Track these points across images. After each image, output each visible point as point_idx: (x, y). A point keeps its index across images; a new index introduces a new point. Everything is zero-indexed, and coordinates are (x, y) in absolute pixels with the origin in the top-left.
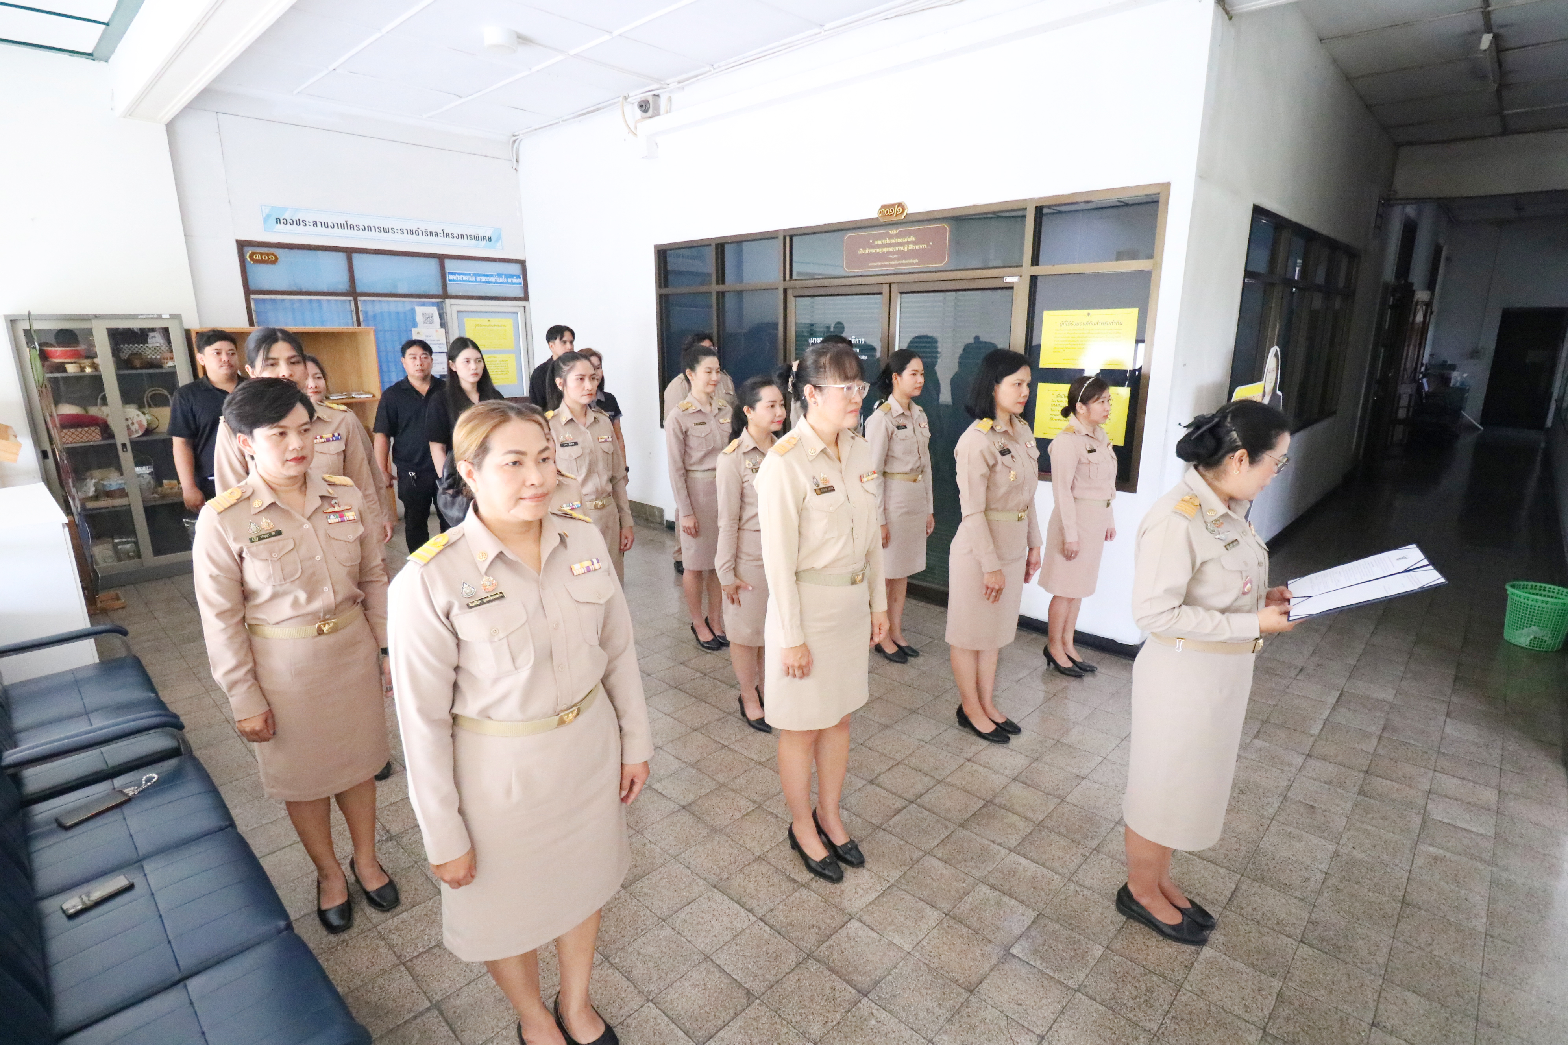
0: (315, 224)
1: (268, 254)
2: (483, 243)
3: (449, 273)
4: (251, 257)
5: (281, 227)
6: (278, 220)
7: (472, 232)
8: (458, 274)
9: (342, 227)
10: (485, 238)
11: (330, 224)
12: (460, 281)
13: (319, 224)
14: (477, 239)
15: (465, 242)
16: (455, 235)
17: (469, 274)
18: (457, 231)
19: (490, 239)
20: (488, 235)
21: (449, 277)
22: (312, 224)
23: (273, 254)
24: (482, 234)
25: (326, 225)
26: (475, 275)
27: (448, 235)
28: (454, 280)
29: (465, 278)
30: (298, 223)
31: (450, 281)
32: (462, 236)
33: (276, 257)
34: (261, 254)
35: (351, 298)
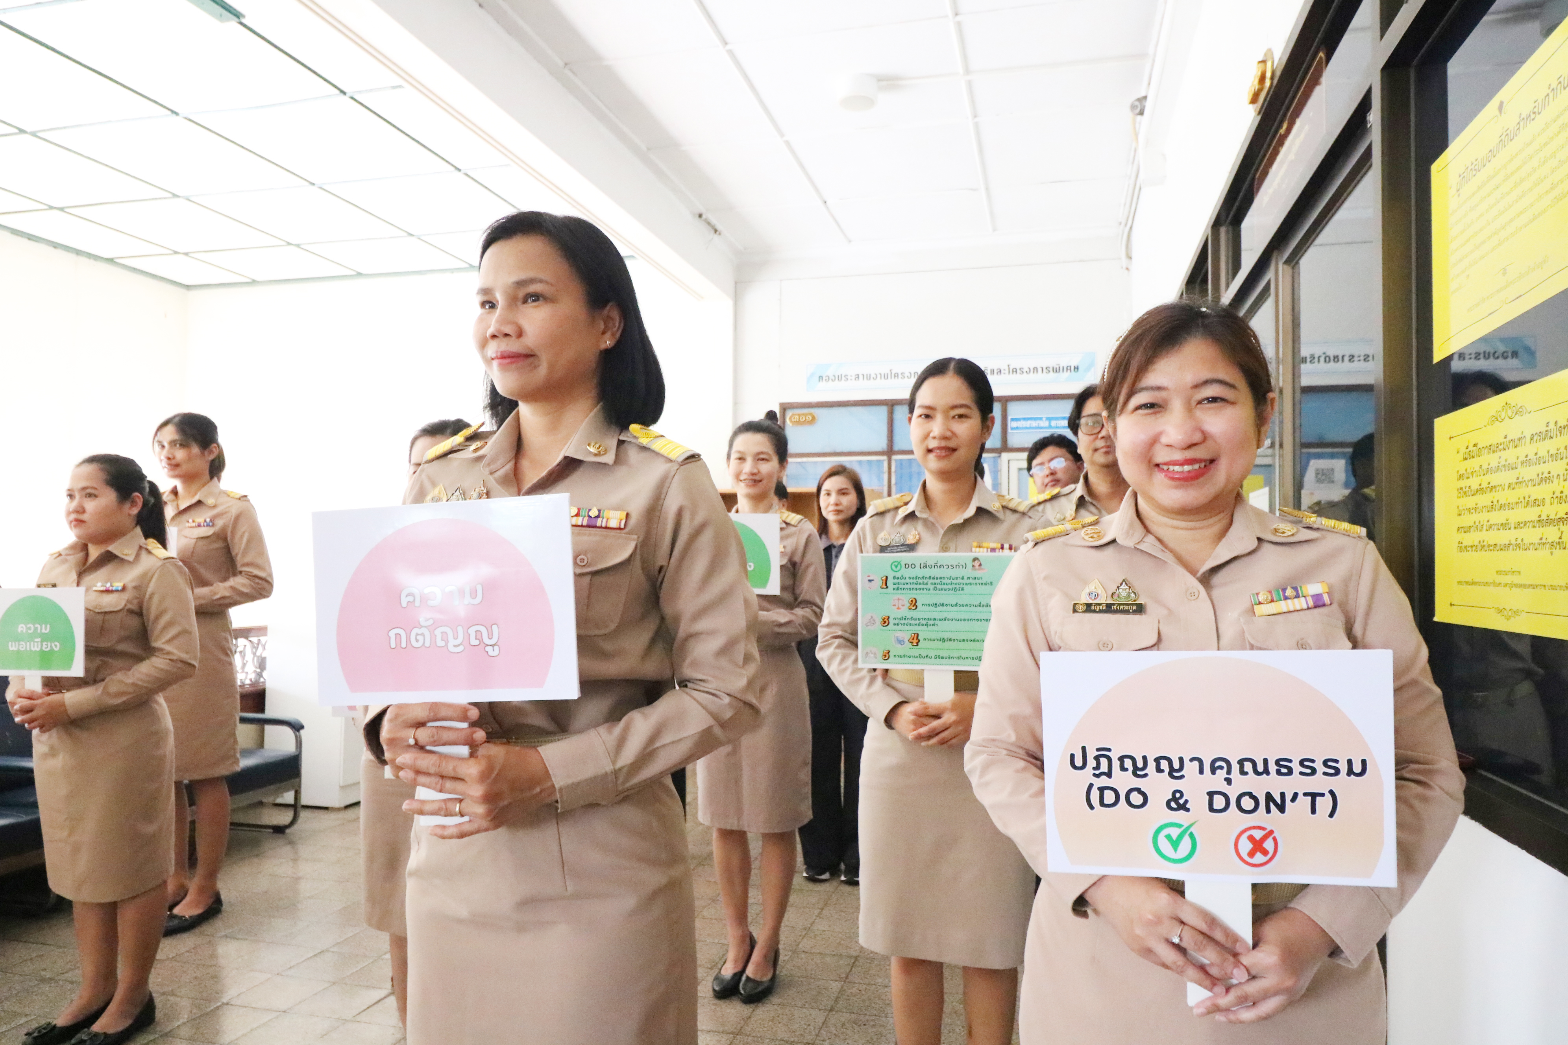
0: (858, 376)
1: (806, 415)
2: (1066, 375)
3: (1013, 420)
4: (790, 419)
5: (823, 384)
6: (821, 378)
7: (1052, 363)
8: (1024, 419)
9: (886, 377)
10: (1068, 368)
11: (873, 376)
12: (1026, 428)
13: (861, 377)
14: (1056, 370)
15: (1040, 375)
16: (1026, 369)
17: (1041, 419)
18: (1027, 364)
19: (1076, 368)
20: (1073, 364)
21: (1011, 424)
22: (853, 378)
23: (811, 414)
24: (1064, 363)
25: (869, 377)
26: (1050, 419)
27: (1015, 371)
28: (1017, 428)
29: (1034, 424)
30: (840, 378)
31: (1012, 429)
32: (1036, 369)
33: (814, 418)
34: (799, 415)
35: (885, 458)
